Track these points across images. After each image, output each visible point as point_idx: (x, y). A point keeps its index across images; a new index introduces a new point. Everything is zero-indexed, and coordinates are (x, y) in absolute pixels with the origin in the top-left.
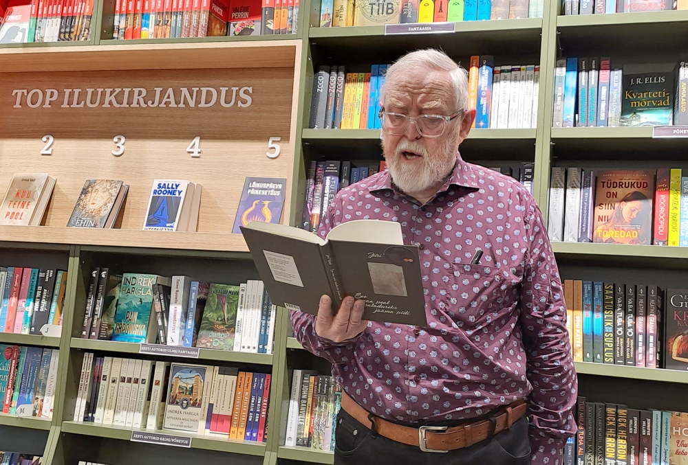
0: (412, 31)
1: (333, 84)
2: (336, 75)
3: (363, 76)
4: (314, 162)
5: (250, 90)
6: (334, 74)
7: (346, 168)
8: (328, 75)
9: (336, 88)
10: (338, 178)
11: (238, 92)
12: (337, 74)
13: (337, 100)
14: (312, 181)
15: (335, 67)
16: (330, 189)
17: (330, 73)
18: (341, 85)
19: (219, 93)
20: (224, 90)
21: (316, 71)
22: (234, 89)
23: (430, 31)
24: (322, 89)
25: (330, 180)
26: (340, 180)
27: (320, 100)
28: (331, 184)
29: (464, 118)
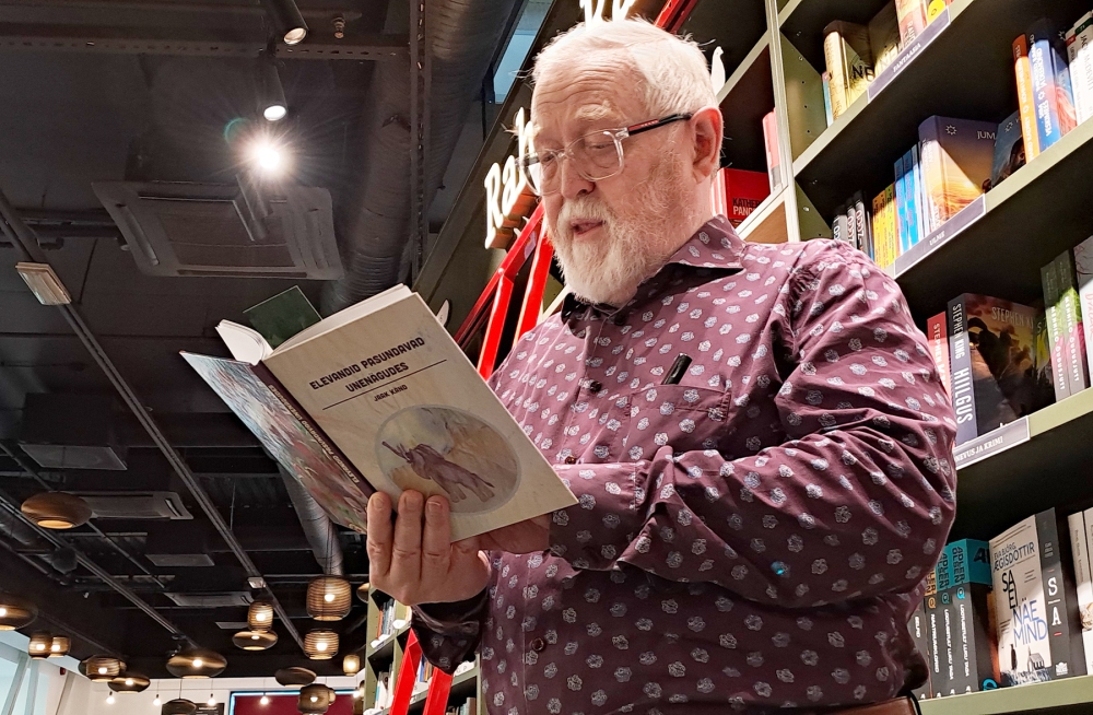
6: (851, 211)
9: (857, 233)
12: (855, 208)
15: (850, 199)
17: (846, 214)
21: (830, 222)
23: (920, 49)
29: (694, 133)
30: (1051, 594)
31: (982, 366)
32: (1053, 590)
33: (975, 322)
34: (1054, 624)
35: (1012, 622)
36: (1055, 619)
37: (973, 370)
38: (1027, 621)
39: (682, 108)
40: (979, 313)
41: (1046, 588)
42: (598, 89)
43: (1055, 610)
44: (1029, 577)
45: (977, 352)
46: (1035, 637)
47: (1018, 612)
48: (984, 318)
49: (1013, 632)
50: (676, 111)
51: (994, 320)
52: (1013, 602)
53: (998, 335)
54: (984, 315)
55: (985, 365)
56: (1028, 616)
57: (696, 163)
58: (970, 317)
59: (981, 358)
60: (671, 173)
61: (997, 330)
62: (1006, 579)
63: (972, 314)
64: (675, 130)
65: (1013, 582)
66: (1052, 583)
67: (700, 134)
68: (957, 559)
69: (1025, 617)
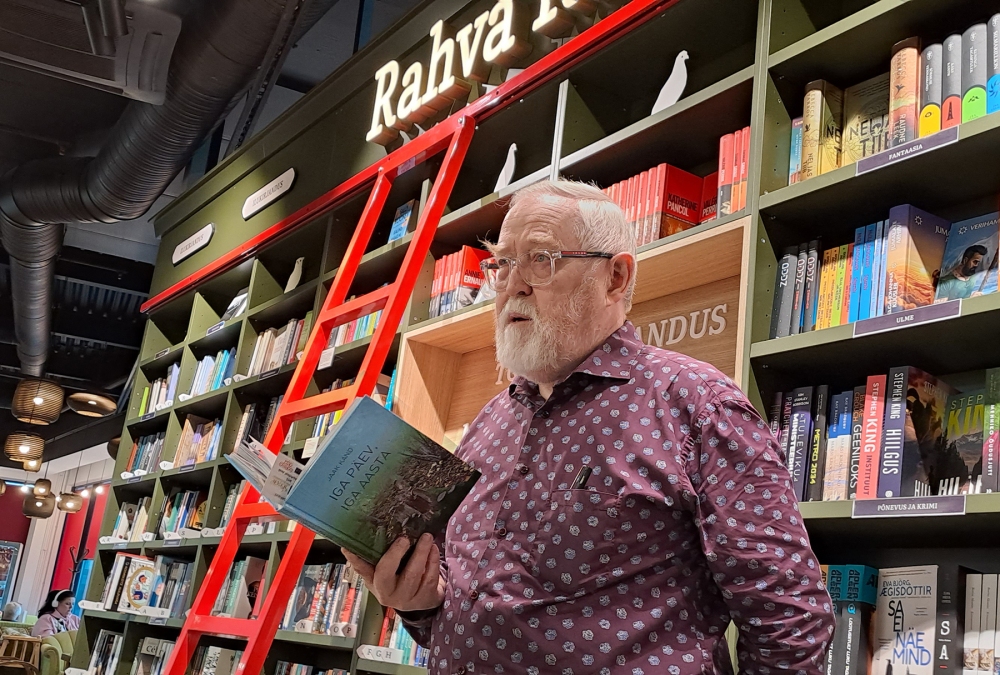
0: (895, 159)
1: (802, 272)
2: (806, 256)
3: (846, 250)
4: (780, 394)
5: (724, 308)
6: (804, 255)
7: (822, 397)
8: (795, 258)
9: (806, 276)
10: (809, 415)
11: (710, 314)
12: (808, 254)
13: (808, 294)
14: (776, 424)
15: (805, 245)
16: (798, 433)
17: (798, 256)
18: (812, 269)
19: (689, 321)
20: (694, 315)
21: (779, 256)
22: (706, 311)
23: (921, 150)
24: (787, 283)
25: (798, 418)
26: (813, 417)
27: (783, 298)
28: (799, 425)
29: (613, 268)
30: (942, 633)
31: (911, 430)
32: (945, 631)
33: (912, 392)
34: (941, 658)
35: (894, 642)
36: (942, 654)
37: (905, 433)
38: (910, 646)
39: (605, 248)
40: (916, 385)
41: (938, 628)
42: (548, 222)
43: (944, 647)
44: (921, 613)
45: (910, 418)
46: (917, 662)
47: (902, 636)
48: (918, 390)
49: (892, 651)
50: (601, 250)
51: (925, 392)
52: (898, 627)
53: (925, 405)
54: (919, 387)
55: (913, 430)
56: (912, 643)
57: (610, 291)
58: (910, 387)
59: (912, 424)
60: (589, 293)
61: (925, 401)
62: (894, 606)
63: (912, 385)
64: (597, 264)
65: (901, 611)
66: (946, 625)
67: (617, 270)
68: (852, 580)
69: (909, 643)
